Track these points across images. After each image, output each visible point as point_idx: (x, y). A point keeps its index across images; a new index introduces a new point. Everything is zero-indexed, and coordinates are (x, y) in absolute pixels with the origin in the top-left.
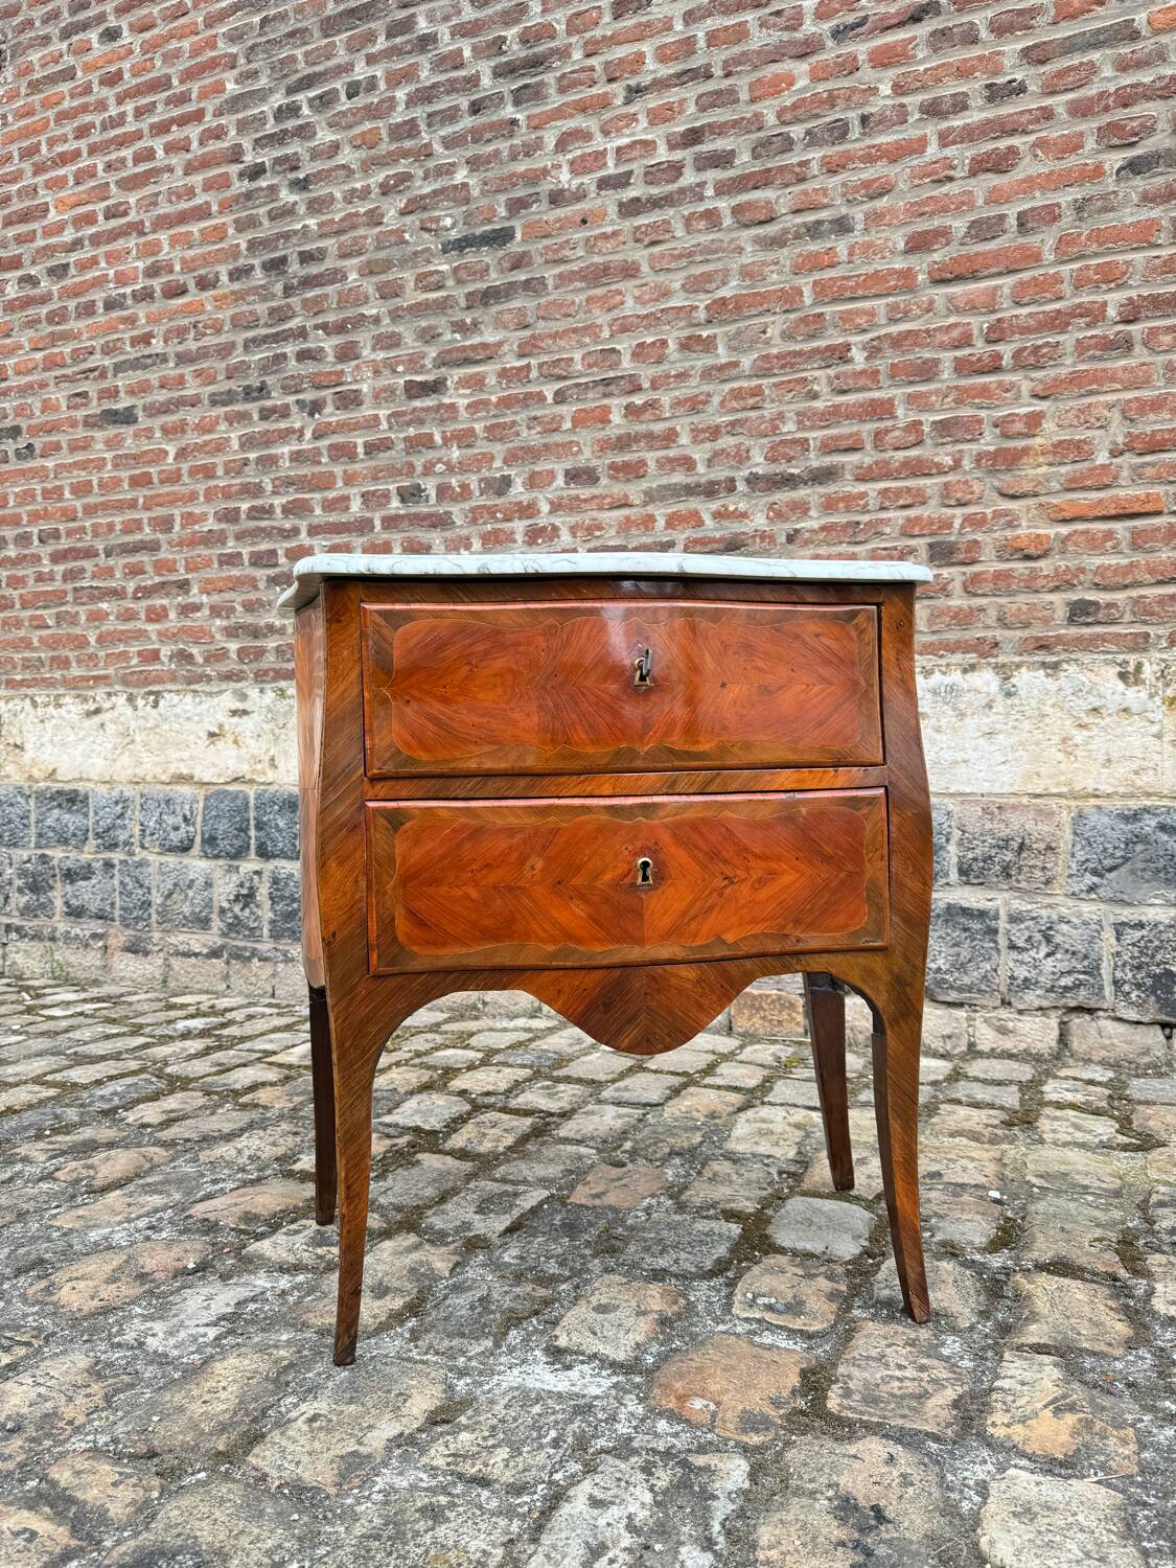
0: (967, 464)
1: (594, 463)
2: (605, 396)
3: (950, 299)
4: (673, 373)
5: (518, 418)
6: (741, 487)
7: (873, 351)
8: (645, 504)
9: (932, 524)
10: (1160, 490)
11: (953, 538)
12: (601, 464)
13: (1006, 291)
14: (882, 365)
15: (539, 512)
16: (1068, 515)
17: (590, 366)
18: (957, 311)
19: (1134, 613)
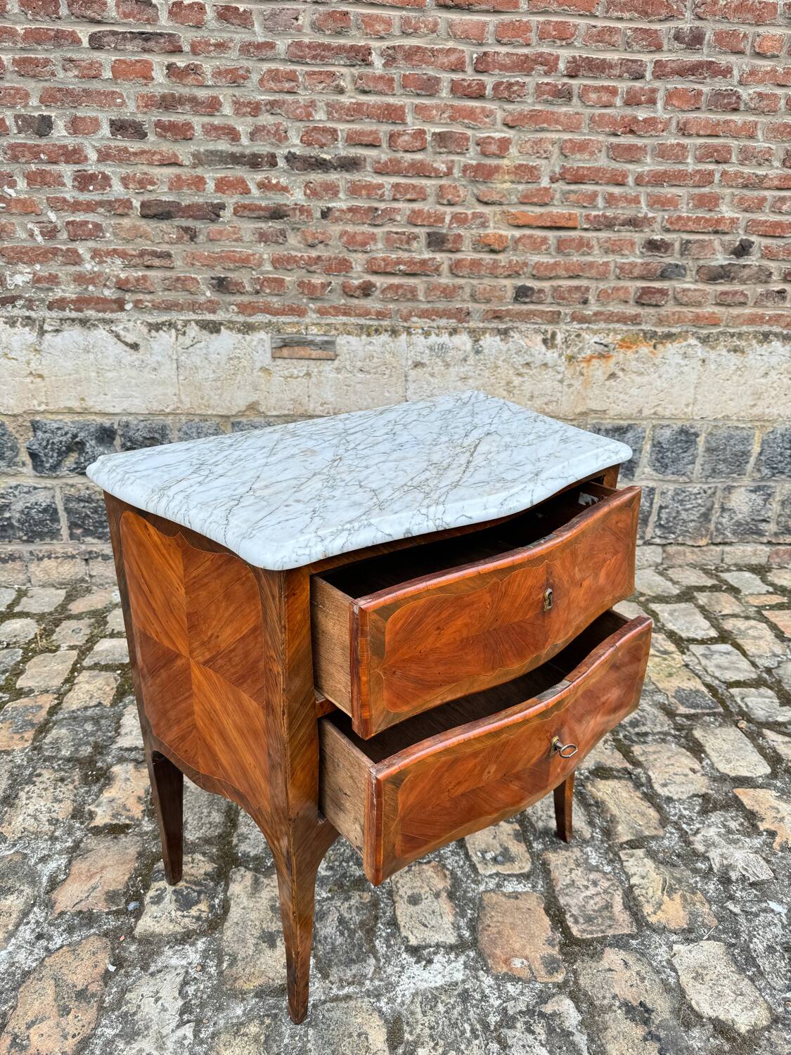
0: (456, 172)
1: (140, 118)
2: (145, 50)
3: (451, 25)
4: (212, 41)
5: (51, 57)
6: (282, 163)
7: (390, 58)
8: (194, 166)
9: (430, 217)
10: (576, 211)
11: (444, 231)
12: (149, 119)
13: (491, 28)
14: (395, 73)
15: (86, 158)
16: (521, 223)
17: (126, 16)
18: (454, 37)
19: (553, 297)
